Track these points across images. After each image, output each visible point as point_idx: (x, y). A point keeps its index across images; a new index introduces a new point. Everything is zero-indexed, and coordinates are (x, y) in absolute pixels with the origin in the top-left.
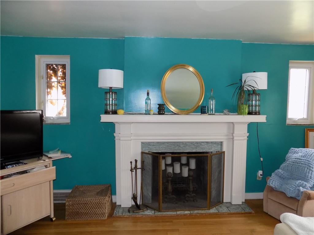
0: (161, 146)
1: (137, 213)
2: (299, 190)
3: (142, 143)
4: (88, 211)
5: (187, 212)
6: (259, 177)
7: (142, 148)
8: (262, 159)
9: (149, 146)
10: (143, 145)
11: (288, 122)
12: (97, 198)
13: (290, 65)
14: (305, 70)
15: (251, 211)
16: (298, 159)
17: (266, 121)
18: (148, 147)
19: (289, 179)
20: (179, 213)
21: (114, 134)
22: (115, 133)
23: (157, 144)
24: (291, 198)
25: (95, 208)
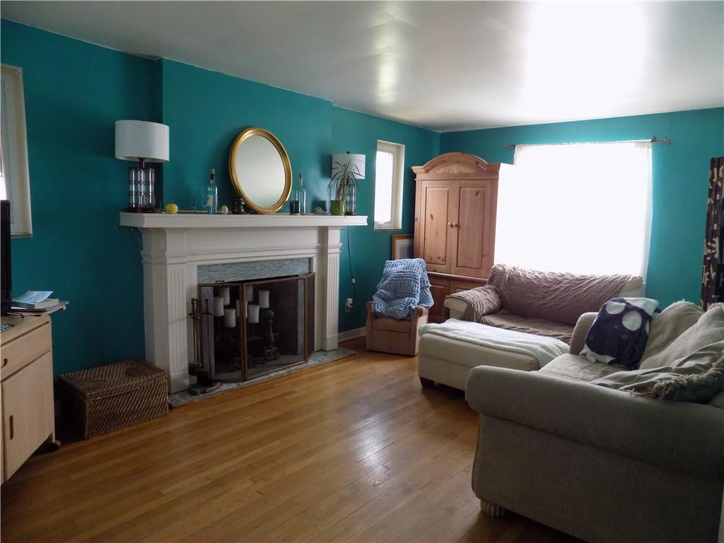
0: (229, 272)
1: (210, 391)
2: (410, 308)
3: (199, 267)
4: (135, 407)
5: (282, 372)
6: (348, 308)
7: (198, 277)
8: (354, 281)
9: (210, 273)
10: (200, 271)
11: (376, 227)
12: (150, 378)
13: (378, 146)
14: (387, 154)
15: (353, 352)
16: (401, 272)
17: (367, 224)
18: (209, 275)
19: (393, 299)
20: (272, 375)
21: (141, 251)
22: (142, 249)
23: (222, 268)
24: (402, 319)
25: (146, 398)
